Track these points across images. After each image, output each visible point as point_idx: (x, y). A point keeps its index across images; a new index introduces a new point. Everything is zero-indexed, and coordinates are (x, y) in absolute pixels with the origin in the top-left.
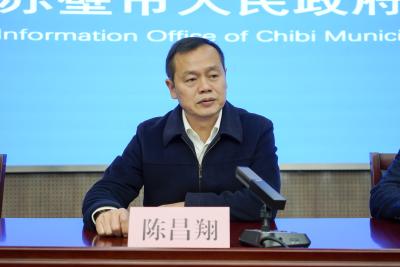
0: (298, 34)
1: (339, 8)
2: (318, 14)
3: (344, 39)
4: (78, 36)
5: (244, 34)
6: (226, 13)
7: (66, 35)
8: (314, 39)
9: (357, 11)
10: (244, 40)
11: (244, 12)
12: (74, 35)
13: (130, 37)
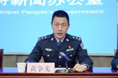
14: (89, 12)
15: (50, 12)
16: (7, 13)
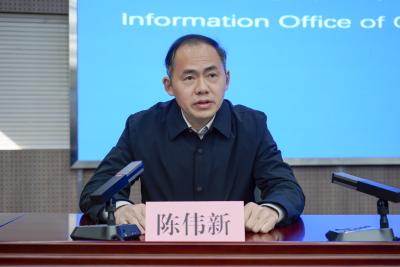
4: (206, 21)
5: (381, 20)
7: (194, 21)
10: (380, 26)
12: (203, 20)
13: (262, 23)
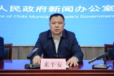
0: (23, 16)
1: (33, 10)
2: (28, 12)
3: (34, 17)
5: (11, 16)
6: (7, 11)
8: (27, 17)
9: (37, 11)
11: (11, 11)
14: (104, 17)
15: (76, 16)
16: (46, 17)
